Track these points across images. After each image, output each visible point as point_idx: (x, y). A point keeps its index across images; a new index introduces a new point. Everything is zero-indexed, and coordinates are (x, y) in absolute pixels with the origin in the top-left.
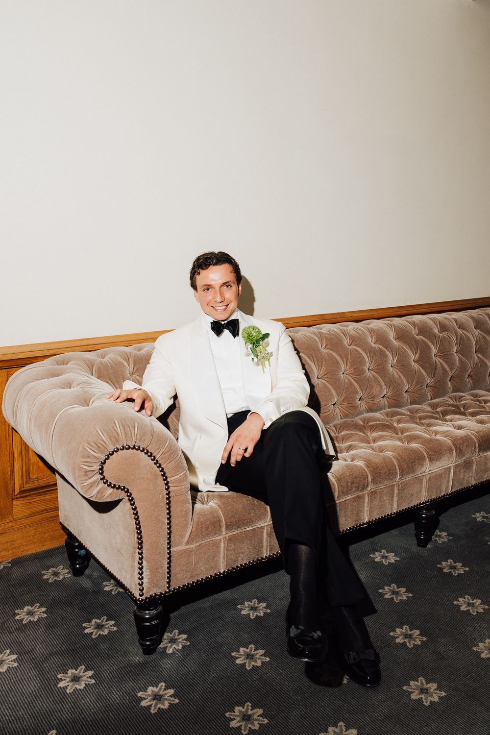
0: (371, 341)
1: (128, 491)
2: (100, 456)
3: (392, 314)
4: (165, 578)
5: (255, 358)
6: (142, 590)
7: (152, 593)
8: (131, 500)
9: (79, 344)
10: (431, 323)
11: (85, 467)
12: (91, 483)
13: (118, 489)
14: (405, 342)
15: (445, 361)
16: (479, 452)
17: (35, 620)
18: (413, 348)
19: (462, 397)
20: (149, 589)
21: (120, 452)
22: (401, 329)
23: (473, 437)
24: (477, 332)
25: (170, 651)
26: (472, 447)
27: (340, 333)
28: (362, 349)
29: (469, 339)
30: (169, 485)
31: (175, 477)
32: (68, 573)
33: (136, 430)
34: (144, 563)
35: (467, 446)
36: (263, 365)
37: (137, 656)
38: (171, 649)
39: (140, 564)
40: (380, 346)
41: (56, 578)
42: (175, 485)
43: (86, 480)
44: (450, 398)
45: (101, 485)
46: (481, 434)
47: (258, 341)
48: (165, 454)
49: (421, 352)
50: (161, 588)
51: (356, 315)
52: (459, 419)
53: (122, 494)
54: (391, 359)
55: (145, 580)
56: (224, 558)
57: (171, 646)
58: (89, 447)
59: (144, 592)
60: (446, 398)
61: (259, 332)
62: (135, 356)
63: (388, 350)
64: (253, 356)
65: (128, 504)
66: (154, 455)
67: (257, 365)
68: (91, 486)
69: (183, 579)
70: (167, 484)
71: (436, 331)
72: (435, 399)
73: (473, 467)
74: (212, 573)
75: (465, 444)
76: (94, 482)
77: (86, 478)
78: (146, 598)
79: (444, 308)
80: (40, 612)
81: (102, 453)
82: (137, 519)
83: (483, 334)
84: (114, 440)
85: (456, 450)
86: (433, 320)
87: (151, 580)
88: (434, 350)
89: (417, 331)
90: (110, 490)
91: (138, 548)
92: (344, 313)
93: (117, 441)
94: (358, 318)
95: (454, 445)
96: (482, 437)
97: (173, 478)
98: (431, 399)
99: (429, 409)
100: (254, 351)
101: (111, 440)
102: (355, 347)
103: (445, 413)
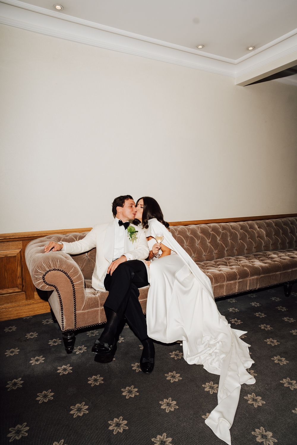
0: (188, 234)
1: (56, 287)
2: (43, 272)
3: (204, 223)
4: (73, 323)
5: (131, 238)
6: (63, 327)
7: (67, 329)
8: (57, 291)
9: (61, 231)
10: (219, 226)
11: (36, 276)
12: (39, 283)
13: (51, 286)
14: (204, 234)
15: (223, 243)
16: (226, 282)
17: (32, 338)
18: (208, 237)
19: (230, 258)
20: (66, 327)
21: (52, 271)
22: (203, 229)
23: (224, 274)
24: (241, 231)
25: (77, 353)
26: (223, 279)
27: (174, 229)
28: (182, 236)
29: (236, 234)
30: (74, 286)
31: (77, 283)
32: (52, 322)
33: (58, 263)
34: (64, 317)
35: (220, 278)
36: (133, 241)
37: (64, 354)
38: (78, 353)
39: (62, 317)
40: (192, 236)
41: (47, 323)
42: (76, 286)
43: (37, 281)
44: (225, 259)
45: (44, 284)
46: (229, 273)
47: (133, 233)
48: (71, 273)
49: (212, 239)
50: (72, 327)
51: (186, 223)
52: (223, 267)
53: (53, 288)
54: (197, 242)
55: (64, 323)
56: (100, 317)
57: (79, 351)
58: (38, 268)
59: (64, 328)
60: (223, 259)
61: (135, 229)
62: (80, 236)
63: (196, 238)
64: (130, 237)
65: (56, 292)
66: (67, 273)
67: (131, 241)
68: (39, 284)
69: (81, 324)
70: (73, 285)
71: (221, 230)
72: (218, 259)
73: (224, 287)
74: (95, 323)
75: (219, 277)
76: (40, 282)
77: (37, 280)
78: (66, 331)
79: (230, 221)
80: (35, 335)
81: (44, 271)
82: (60, 299)
83: (244, 232)
84: (48, 266)
85: (215, 280)
86: (220, 226)
87: (67, 323)
88: (218, 238)
89: (211, 230)
90: (48, 286)
91: (61, 310)
92: (181, 222)
93: (50, 266)
94: (186, 224)
95: (214, 277)
96: (228, 275)
97: (76, 283)
98: (216, 259)
99: (214, 263)
100: (131, 236)
101: (47, 266)
102: (180, 236)
103: (218, 265)
